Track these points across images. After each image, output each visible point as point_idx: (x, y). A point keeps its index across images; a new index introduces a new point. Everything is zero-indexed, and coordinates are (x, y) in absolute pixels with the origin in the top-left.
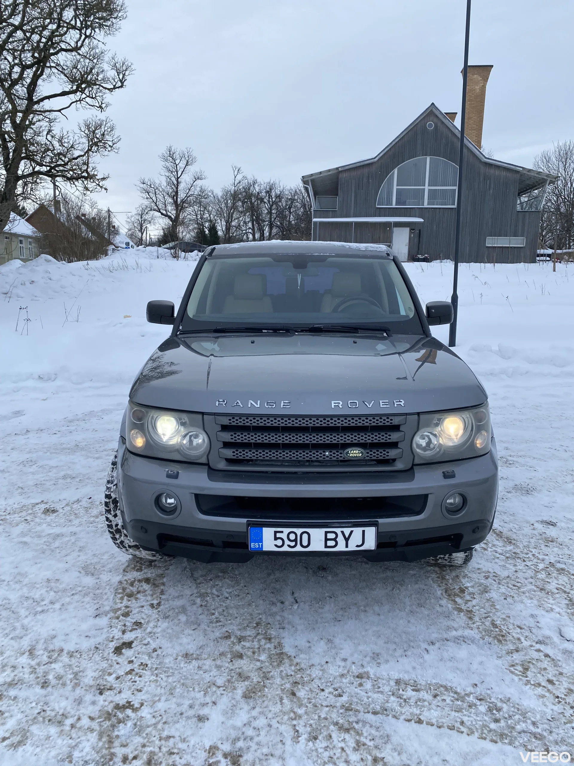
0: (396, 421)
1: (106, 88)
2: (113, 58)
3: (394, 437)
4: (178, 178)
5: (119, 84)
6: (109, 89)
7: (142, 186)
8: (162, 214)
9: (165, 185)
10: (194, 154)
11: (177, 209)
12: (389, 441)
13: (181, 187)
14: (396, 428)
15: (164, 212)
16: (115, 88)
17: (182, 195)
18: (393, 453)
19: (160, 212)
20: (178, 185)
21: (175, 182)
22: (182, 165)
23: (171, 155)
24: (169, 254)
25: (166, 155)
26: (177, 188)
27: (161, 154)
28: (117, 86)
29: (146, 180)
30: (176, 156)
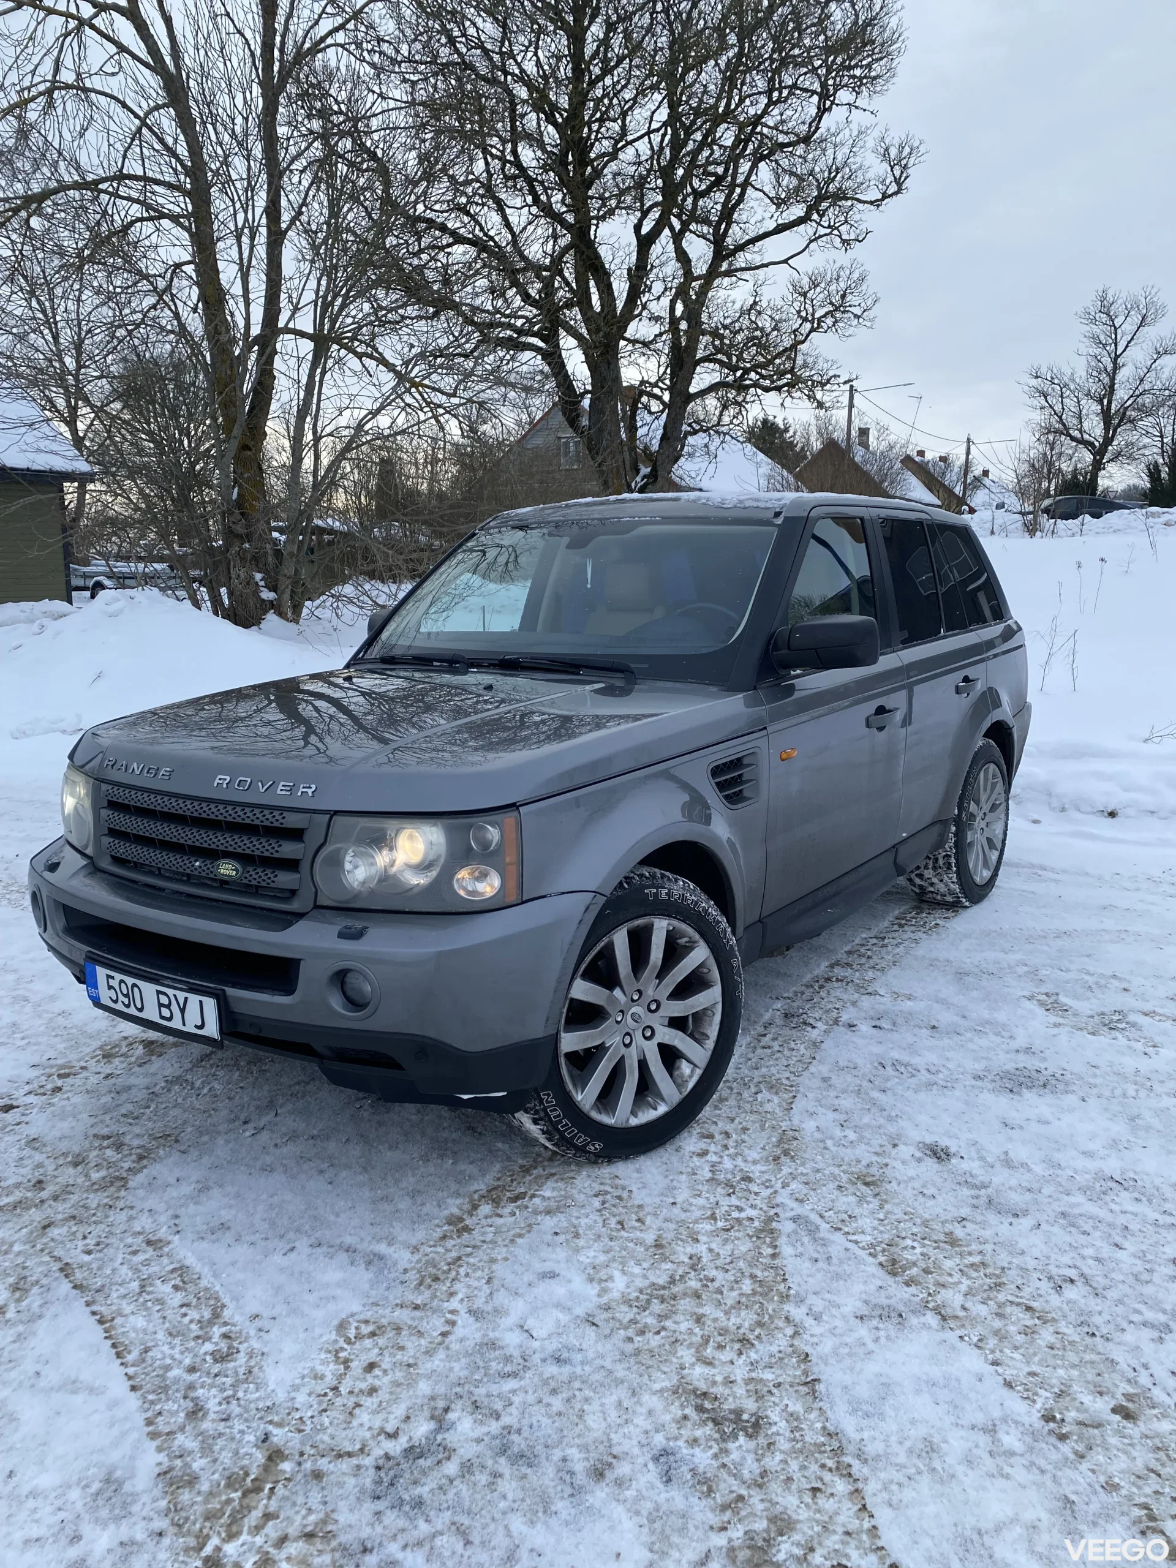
0: (292, 821)
1: (864, 202)
2: (883, 139)
3: (288, 849)
4: (1117, 357)
5: (893, 188)
6: (871, 203)
7: (1034, 382)
8: (1073, 439)
9: (1084, 374)
10: (1161, 298)
11: (1107, 427)
12: (276, 855)
13: (1122, 375)
14: (296, 835)
15: (1077, 434)
16: (885, 196)
17: (1121, 394)
18: (284, 879)
19: (1069, 435)
20: (1114, 373)
21: (1110, 367)
22: (1129, 327)
23: (1106, 308)
24: (1020, 524)
25: (1092, 310)
26: (1113, 380)
27: (1080, 310)
28: (889, 192)
29: (1044, 370)
30: (1118, 309)
